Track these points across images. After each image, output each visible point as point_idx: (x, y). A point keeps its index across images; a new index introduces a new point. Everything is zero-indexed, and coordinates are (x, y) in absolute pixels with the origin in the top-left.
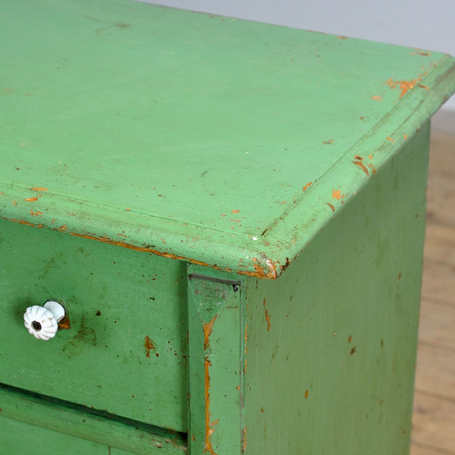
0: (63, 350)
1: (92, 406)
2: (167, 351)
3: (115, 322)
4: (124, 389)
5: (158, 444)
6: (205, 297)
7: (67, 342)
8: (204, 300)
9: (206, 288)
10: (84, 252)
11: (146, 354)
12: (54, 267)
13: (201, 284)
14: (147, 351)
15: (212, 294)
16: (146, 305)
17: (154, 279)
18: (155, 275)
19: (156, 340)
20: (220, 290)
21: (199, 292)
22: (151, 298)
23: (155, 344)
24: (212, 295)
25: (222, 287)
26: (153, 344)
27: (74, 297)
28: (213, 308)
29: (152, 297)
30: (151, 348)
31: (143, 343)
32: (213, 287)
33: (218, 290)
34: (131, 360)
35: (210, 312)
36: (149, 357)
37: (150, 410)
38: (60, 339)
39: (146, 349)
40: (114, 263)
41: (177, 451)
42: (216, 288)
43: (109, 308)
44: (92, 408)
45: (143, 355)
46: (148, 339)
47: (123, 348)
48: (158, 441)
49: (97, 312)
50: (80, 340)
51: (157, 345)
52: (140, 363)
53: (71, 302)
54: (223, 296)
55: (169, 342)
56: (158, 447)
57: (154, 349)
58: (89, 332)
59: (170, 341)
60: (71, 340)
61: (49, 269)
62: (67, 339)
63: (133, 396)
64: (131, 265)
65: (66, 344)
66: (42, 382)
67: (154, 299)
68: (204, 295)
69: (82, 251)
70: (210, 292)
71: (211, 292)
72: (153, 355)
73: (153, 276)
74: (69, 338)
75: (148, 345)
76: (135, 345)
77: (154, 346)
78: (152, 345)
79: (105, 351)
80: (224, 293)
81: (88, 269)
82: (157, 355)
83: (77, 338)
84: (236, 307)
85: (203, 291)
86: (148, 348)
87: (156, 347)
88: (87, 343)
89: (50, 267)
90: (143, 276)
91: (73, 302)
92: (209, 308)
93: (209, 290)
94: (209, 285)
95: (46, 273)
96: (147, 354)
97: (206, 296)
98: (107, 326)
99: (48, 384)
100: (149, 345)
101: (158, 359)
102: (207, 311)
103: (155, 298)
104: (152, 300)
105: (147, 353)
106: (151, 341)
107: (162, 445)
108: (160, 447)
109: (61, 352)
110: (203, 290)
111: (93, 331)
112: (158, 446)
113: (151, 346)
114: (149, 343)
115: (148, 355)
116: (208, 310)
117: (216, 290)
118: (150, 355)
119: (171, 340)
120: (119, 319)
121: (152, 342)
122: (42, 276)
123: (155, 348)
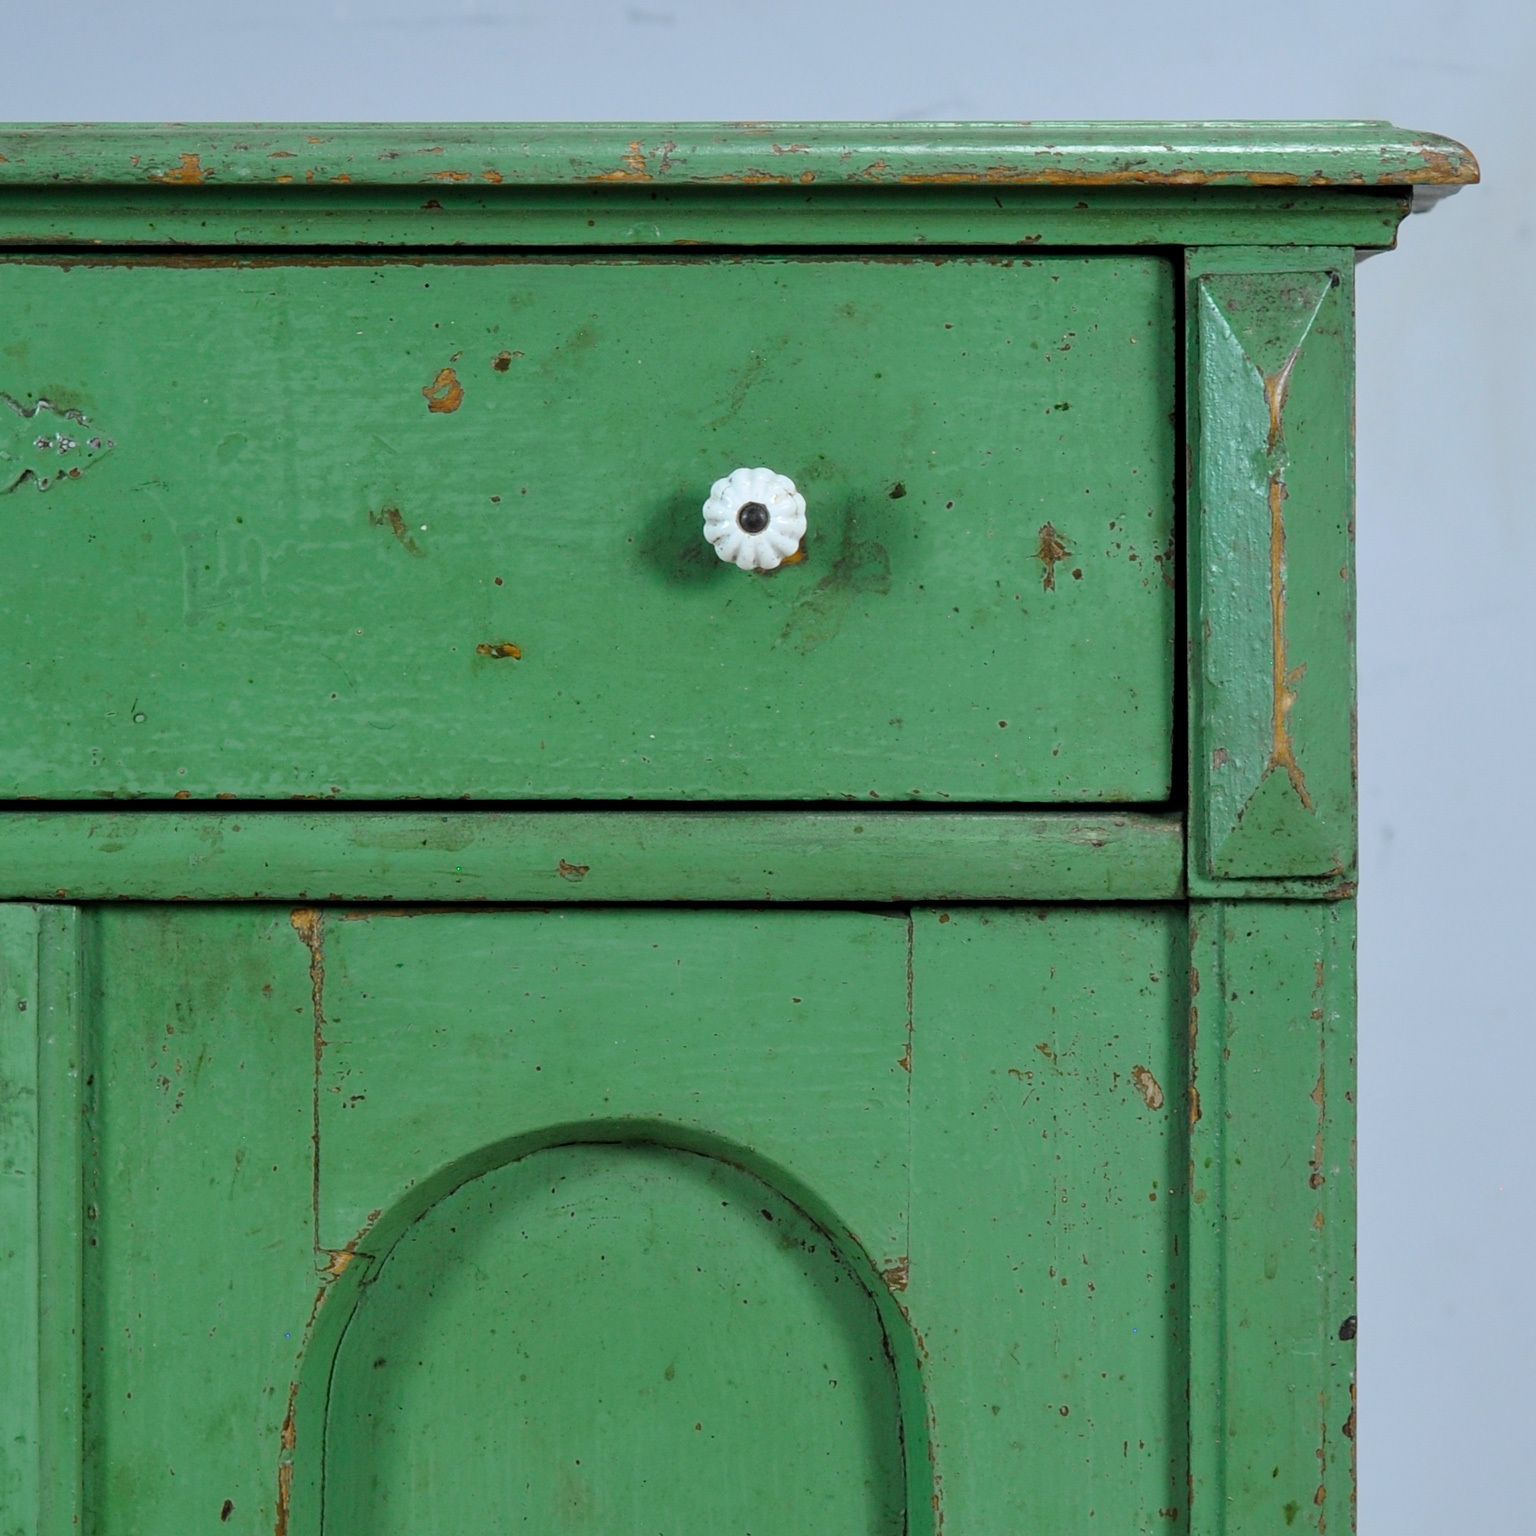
0: (785, 635)
1: (872, 793)
2: (1108, 553)
3: (950, 505)
4: (974, 708)
5: (1093, 836)
6: (1256, 314)
7: (797, 604)
8: (1254, 323)
9: (1256, 293)
10: (856, 315)
11: (1042, 580)
12: (763, 381)
13: (1239, 286)
14: (1045, 570)
15: (1274, 302)
16: (1042, 432)
17: (1067, 348)
18: (1071, 335)
19: (1073, 529)
20: (1294, 289)
21: (1237, 305)
22: (1057, 407)
23: (1069, 541)
24: (1274, 305)
25: (1298, 280)
26: (1064, 545)
27: (822, 458)
28: (1282, 334)
29: (1059, 403)
30: (1059, 558)
31: (1035, 547)
32: (1273, 285)
33: (1289, 291)
34: (998, 610)
35: (1278, 345)
36: (1053, 589)
37: (1055, 753)
38: (774, 602)
39: (1042, 564)
40: (948, 327)
41: (1153, 839)
42: (1282, 287)
43: (932, 466)
44: (872, 798)
45: (1032, 585)
46: (1048, 531)
47: (972, 579)
48: (1092, 829)
49: (894, 487)
50: (838, 590)
51: (1075, 543)
52: (1025, 612)
53: (812, 478)
54: (1305, 303)
55: (1113, 525)
56: (1095, 845)
57: (1066, 558)
58: (866, 555)
59: (1117, 522)
60: (809, 598)
61: (746, 391)
62: (798, 598)
63: (1003, 724)
64: (999, 321)
65: (794, 614)
66: (711, 757)
67: (1066, 407)
68: (1254, 310)
69: (849, 313)
70: (1267, 299)
71: (1270, 299)
72: (1063, 579)
73: (1063, 340)
74: (803, 592)
75: (1050, 551)
76: (1009, 562)
77: (1066, 550)
78: (1062, 548)
79: (917, 603)
80: (1305, 294)
81: (866, 365)
82: (1078, 575)
83: (831, 586)
84: (1335, 333)
85: (1249, 301)
86: (1048, 559)
87: (1073, 552)
88: (860, 592)
89: (748, 387)
90: (1034, 346)
91: (818, 476)
92: (1273, 336)
93: (1263, 296)
94: (1261, 284)
95: (736, 407)
96: (1045, 581)
97: (1258, 311)
98: (924, 523)
99: (733, 756)
100: (1051, 549)
101: (1079, 587)
102: (1270, 345)
103: (1069, 402)
104: (1061, 412)
105: (1046, 576)
106: (1058, 536)
107: (1103, 837)
108: (1100, 844)
109: (779, 641)
110: (1248, 298)
111: (880, 549)
112: (1095, 842)
113: (1059, 550)
114: (1053, 544)
115: (1048, 582)
116: (1269, 342)
117: (1282, 291)
118: (1056, 579)
119: (1117, 518)
120: (960, 493)
121: (1062, 538)
122: (723, 418)
123: (1069, 554)
